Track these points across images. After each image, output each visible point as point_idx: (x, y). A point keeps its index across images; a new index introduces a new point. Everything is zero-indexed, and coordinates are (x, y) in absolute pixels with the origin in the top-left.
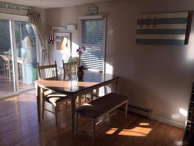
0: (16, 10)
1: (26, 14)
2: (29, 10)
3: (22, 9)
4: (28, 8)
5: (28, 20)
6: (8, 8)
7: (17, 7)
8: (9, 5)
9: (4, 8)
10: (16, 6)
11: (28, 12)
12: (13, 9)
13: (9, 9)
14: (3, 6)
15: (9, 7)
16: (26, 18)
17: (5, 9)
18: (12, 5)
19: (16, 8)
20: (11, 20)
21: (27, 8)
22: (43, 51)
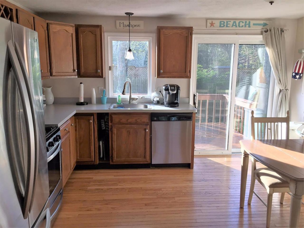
0: (243, 28)
1: (259, 31)
2: (265, 25)
3: (254, 24)
4: (265, 22)
5: (261, 42)
6: (232, 26)
7: (246, 22)
8: (235, 22)
9: (227, 26)
10: (244, 21)
11: (262, 29)
12: (239, 26)
13: (234, 28)
14: (225, 24)
15: (234, 24)
16: (259, 39)
17: (228, 28)
18: (239, 21)
19: (244, 24)
20: (235, 44)
21: (262, 22)
22: (280, 91)
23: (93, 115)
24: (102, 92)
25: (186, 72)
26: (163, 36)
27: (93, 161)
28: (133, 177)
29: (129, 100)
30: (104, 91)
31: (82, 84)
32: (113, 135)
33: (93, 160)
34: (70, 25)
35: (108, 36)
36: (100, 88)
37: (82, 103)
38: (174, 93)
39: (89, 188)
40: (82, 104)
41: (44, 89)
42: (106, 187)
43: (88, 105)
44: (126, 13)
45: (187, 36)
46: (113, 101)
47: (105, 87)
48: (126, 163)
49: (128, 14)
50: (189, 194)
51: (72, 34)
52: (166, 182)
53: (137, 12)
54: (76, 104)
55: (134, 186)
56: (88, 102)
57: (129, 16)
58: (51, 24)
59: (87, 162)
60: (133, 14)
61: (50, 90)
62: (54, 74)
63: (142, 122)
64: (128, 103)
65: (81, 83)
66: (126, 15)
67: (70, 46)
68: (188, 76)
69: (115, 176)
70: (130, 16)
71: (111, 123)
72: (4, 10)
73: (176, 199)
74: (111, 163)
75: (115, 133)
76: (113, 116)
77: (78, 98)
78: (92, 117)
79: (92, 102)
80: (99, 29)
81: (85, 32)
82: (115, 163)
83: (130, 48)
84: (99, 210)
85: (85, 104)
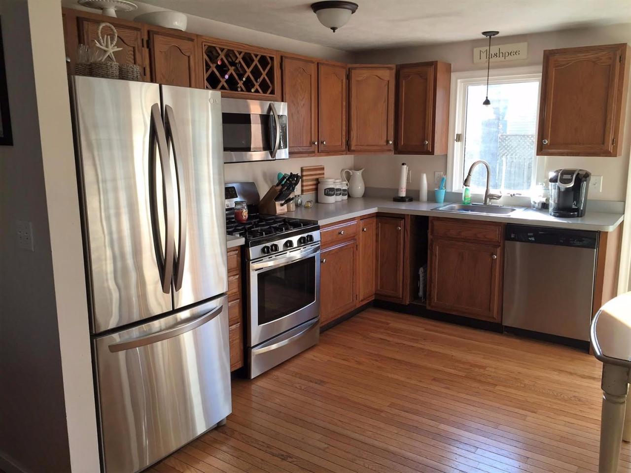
23: (404, 218)
24: (440, 181)
25: (603, 144)
26: (554, 69)
27: (399, 298)
28: (455, 338)
29: (484, 199)
30: (443, 179)
31: (405, 166)
32: (434, 257)
33: (401, 296)
34: (387, 68)
35: (457, 79)
36: (437, 174)
37: (402, 197)
38: (568, 187)
39: (372, 334)
40: (402, 200)
41: (350, 173)
42: (396, 340)
43: (411, 202)
44: (484, 33)
45: (610, 65)
46: (456, 197)
47: (445, 173)
48: (454, 313)
49: (488, 34)
50: (533, 389)
51: (388, 81)
52: (509, 361)
53: (505, 28)
54: (392, 199)
55: (441, 351)
56: (413, 196)
57: (490, 38)
58: (355, 68)
59: (390, 297)
60: (498, 33)
61: (359, 174)
62: (353, 148)
63: (486, 240)
64: (482, 204)
65: (403, 164)
66: (484, 37)
67: (384, 102)
68: (610, 152)
69: (426, 330)
70: (492, 37)
71: (431, 235)
72: (259, 61)
73: (498, 388)
74: (428, 308)
75: (437, 255)
76: (436, 223)
77: (397, 190)
78: (403, 222)
79: (420, 198)
80: (432, 68)
81: (409, 77)
82: (434, 309)
83: (487, 97)
84: (359, 363)
85: (407, 199)
